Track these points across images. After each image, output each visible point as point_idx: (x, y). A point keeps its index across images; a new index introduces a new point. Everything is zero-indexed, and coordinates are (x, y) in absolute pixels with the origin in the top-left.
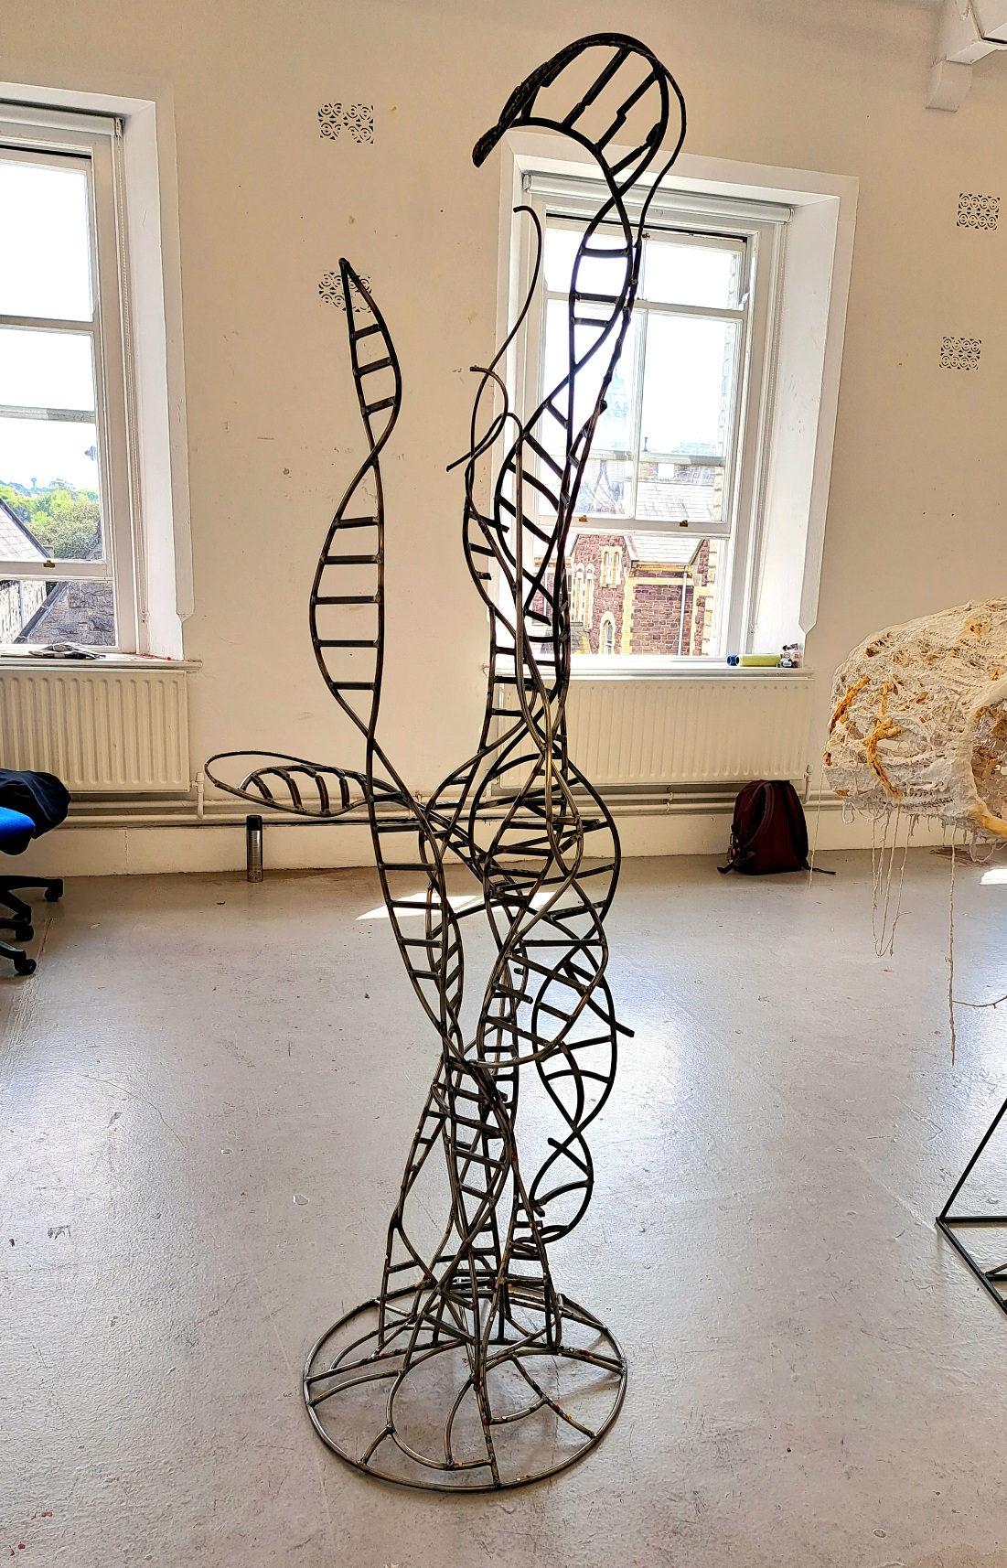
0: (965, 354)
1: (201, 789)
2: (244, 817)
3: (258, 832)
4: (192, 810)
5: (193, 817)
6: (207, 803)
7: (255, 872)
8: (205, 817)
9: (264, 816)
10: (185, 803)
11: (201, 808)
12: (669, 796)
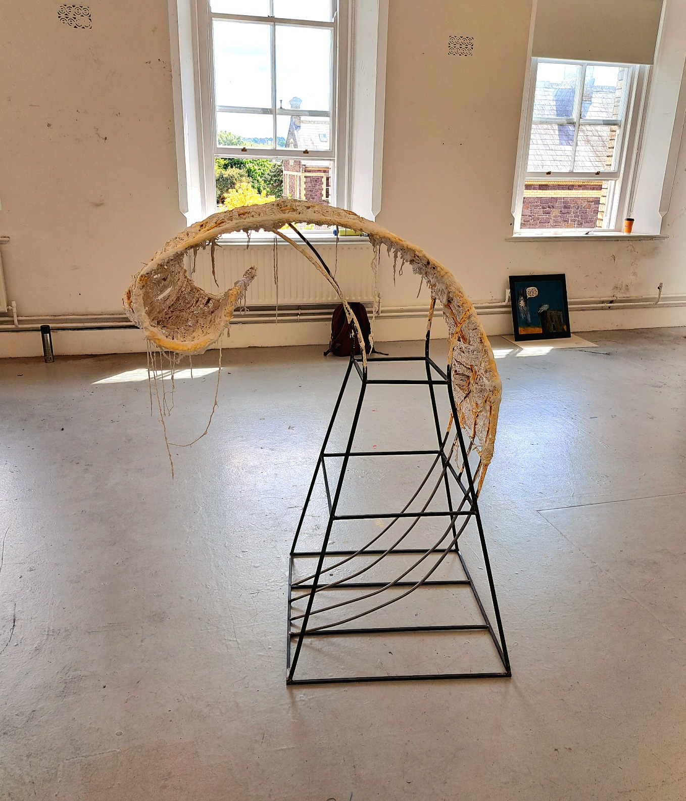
0: (464, 46)
1: (15, 310)
2: (39, 326)
3: (48, 335)
4: (12, 322)
5: (13, 326)
6: (20, 318)
7: (49, 357)
8: (20, 326)
9: (50, 325)
10: (7, 319)
11: (16, 321)
12: (299, 312)
